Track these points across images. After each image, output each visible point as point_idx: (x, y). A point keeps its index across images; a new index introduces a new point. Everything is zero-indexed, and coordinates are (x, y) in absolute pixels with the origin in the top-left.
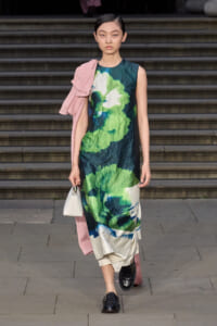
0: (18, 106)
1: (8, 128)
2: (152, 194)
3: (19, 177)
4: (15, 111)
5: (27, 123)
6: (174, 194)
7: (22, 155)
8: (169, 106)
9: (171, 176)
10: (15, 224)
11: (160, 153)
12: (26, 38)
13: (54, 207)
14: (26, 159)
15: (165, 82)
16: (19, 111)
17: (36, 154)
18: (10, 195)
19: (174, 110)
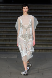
0: (8, 27)
1: (6, 33)
2: (43, 51)
3: (9, 46)
4: (8, 29)
5: (11, 32)
6: (49, 51)
7: (9, 40)
8: (48, 28)
9: (48, 46)
10: (7, 58)
11: (46, 40)
12: (11, 9)
13: (18, 54)
14: (11, 41)
15: (47, 21)
16: (9, 28)
17: (13, 40)
18: (6, 51)
19: (49, 29)
